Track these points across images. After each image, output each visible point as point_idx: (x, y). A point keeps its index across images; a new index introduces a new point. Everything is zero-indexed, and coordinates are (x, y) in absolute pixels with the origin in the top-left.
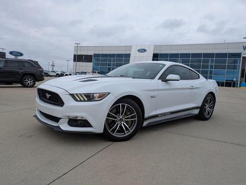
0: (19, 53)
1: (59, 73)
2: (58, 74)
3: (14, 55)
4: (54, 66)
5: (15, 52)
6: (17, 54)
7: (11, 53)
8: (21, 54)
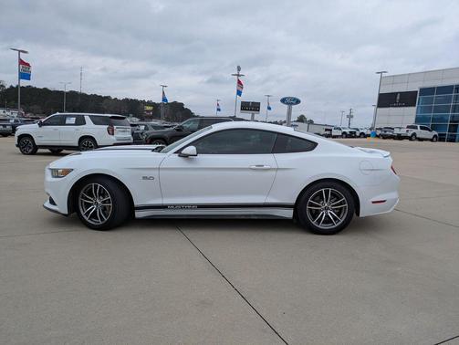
0: (295, 99)
1: (348, 131)
2: (344, 133)
3: (287, 104)
4: (352, 117)
5: (288, 98)
6: (291, 102)
7: (283, 101)
8: (298, 102)
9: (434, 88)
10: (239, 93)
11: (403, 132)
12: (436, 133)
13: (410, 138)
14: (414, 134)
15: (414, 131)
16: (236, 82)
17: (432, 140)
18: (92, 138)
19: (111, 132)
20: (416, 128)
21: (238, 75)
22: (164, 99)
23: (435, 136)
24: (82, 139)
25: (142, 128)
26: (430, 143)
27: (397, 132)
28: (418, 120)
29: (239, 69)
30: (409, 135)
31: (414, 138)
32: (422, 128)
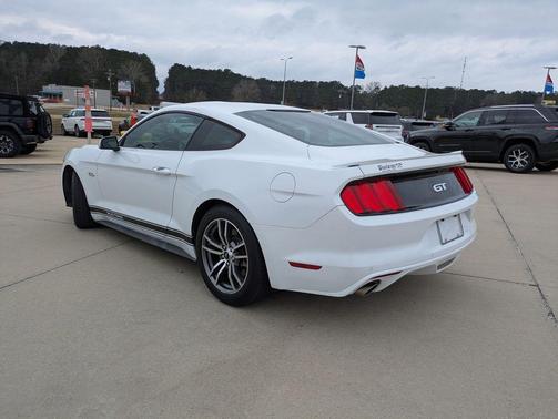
22: (549, 88)
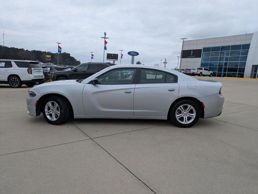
3: (131, 55)
5: (132, 52)
6: (133, 54)
7: (129, 53)
8: (137, 54)
9: (210, 48)
10: (105, 48)
11: (195, 71)
12: (212, 72)
13: (199, 75)
14: (201, 73)
15: (201, 71)
16: (104, 42)
17: (210, 76)
18: (17, 76)
19: (30, 72)
20: (202, 69)
21: (105, 38)
22: (59, 51)
23: (211, 74)
24: (10, 77)
25: (49, 69)
26: (209, 77)
27: (192, 71)
28: (202, 65)
29: (105, 34)
30: (199, 73)
31: (201, 75)
32: (205, 69)
